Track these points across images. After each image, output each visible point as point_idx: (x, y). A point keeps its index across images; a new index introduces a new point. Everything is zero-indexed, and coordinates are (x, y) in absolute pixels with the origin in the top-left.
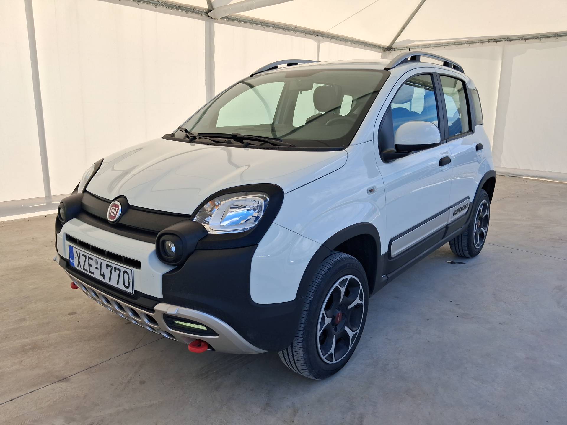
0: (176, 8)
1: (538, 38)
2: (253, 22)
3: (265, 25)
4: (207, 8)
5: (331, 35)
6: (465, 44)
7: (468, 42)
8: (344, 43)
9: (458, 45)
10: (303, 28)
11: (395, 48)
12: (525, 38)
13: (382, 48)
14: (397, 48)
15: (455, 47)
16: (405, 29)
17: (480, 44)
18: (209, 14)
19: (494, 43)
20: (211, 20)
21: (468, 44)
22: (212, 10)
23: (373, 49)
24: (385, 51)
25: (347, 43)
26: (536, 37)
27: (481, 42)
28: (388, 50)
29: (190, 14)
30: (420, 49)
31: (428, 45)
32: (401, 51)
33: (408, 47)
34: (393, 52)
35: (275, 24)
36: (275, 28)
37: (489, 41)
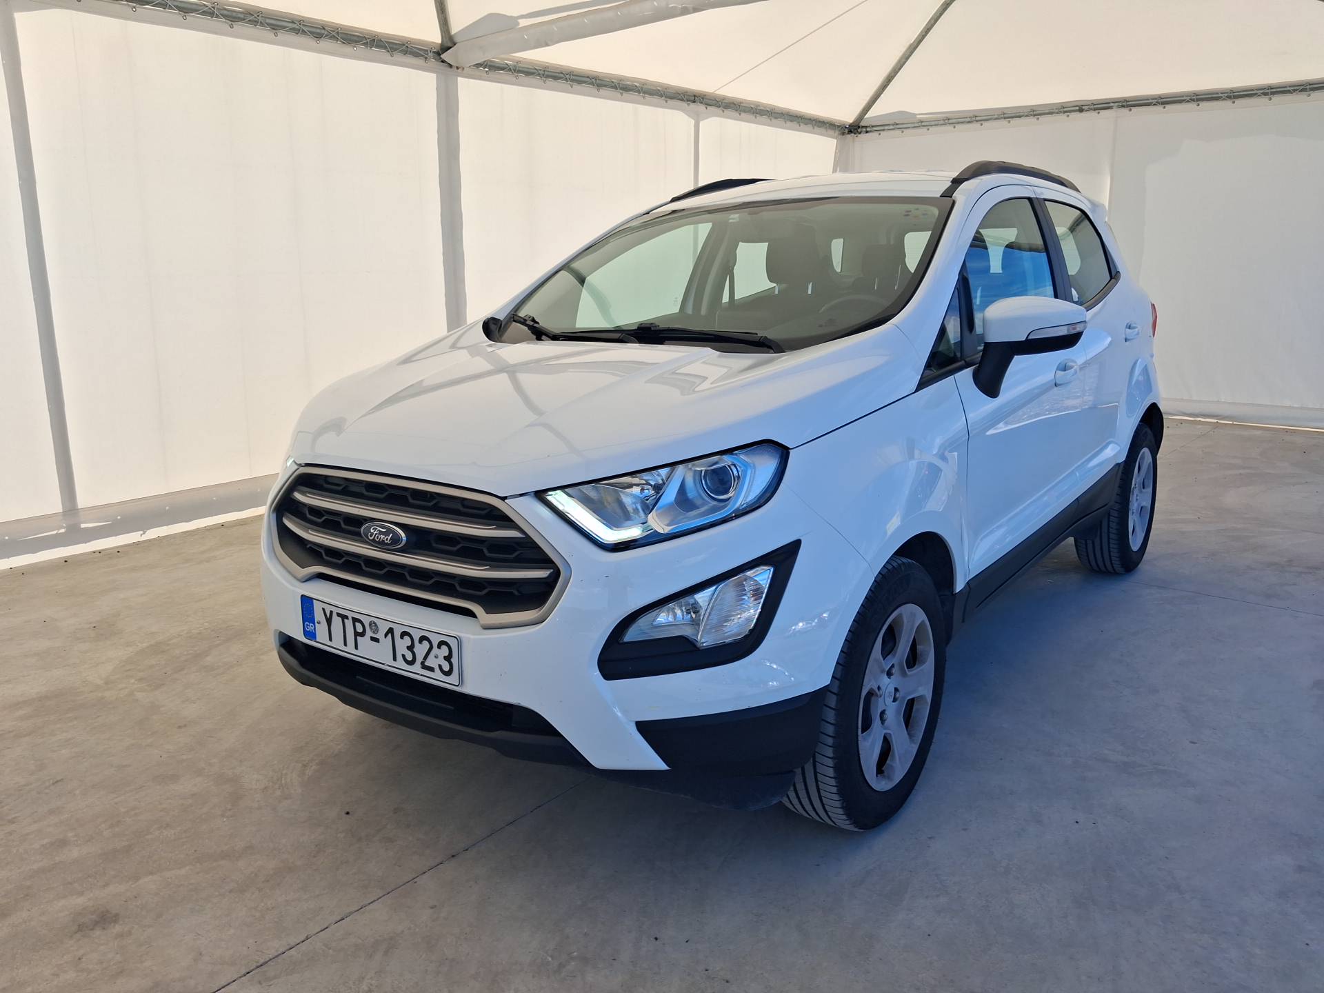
0: (366, 44)
2: (547, 73)
4: (440, 42)
5: (725, 101)
6: (1027, 116)
7: (1035, 112)
9: (1011, 119)
10: (662, 85)
11: (866, 127)
12: (1163, 102)
13: (839, 126)
14: (873, 127)
15: (1004, 122)
17: (1062, 117)
18: (442, 56)
19: (1094, 114)
20: (449, 69)
21: (1034, 115)
22: (451, 48)
23: (815, 127)
24: (843, 134)
25: (759, 118)
26: (1188, 99)
27: (1065, 112)
28: (852, 132)
29: (398, 57)
30: (925, 130)
31: (944, 120)
32: (882, 133)
33: (897, 124)
34: (863, 136)
35: (596, 78)
36: (598, 86)
37: (1081, 108)
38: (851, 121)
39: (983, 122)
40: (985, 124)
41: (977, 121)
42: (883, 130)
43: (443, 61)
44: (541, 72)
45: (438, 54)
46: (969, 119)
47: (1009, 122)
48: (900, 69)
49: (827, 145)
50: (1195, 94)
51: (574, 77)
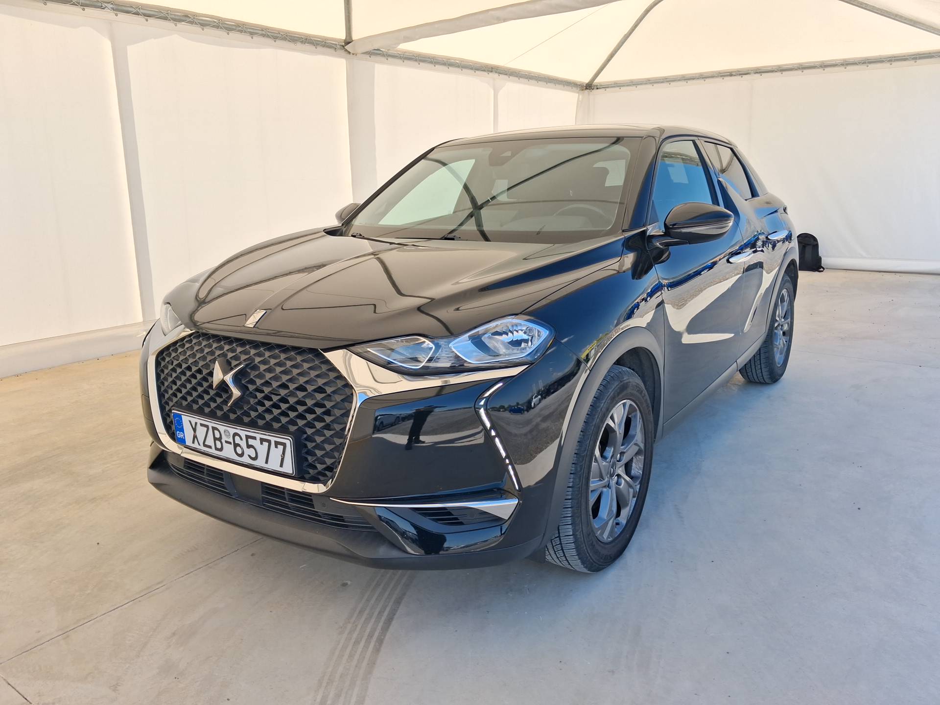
0: (302, 42)
1: (800, 69)
2: (405, 56)
3: (419, 61)
4: (344, 38)
5: (510, 71)
6: (698, 78)
7: (703, 76)
8: (526, 81)
10: (472, 62)
11: (597, 86)
13: (580, 85)
14: (601, 85)
15: (684, 83)
16: (612, 59)
17: (720, 79)
18: (346, 47)
19: (739, 77)
20: (348, 55)
21: (703, 78)
22: (349, 43)
23: (565, 87)
24: (582, 90)
25: (530, 80)
26: (796, 68)
27: (721, 76)
29: (320, 49)
30: (634, 87)
31: (646, 81)
33: (617, 84)
34: (595, 91)
35: (433, 58)
36: (434, 63)
37: (731, 74)
38: (587, 82)
39: (671, 82)
41: (667, 81)
42: (608, 87)
43: (346, 50)
44: (402, 56)
45: (343, 46)
46: (662, 80)
47: (687, 82)
48: (618, 49)
49: (572, 97)
50: (800, 64)
51: (421, 58)
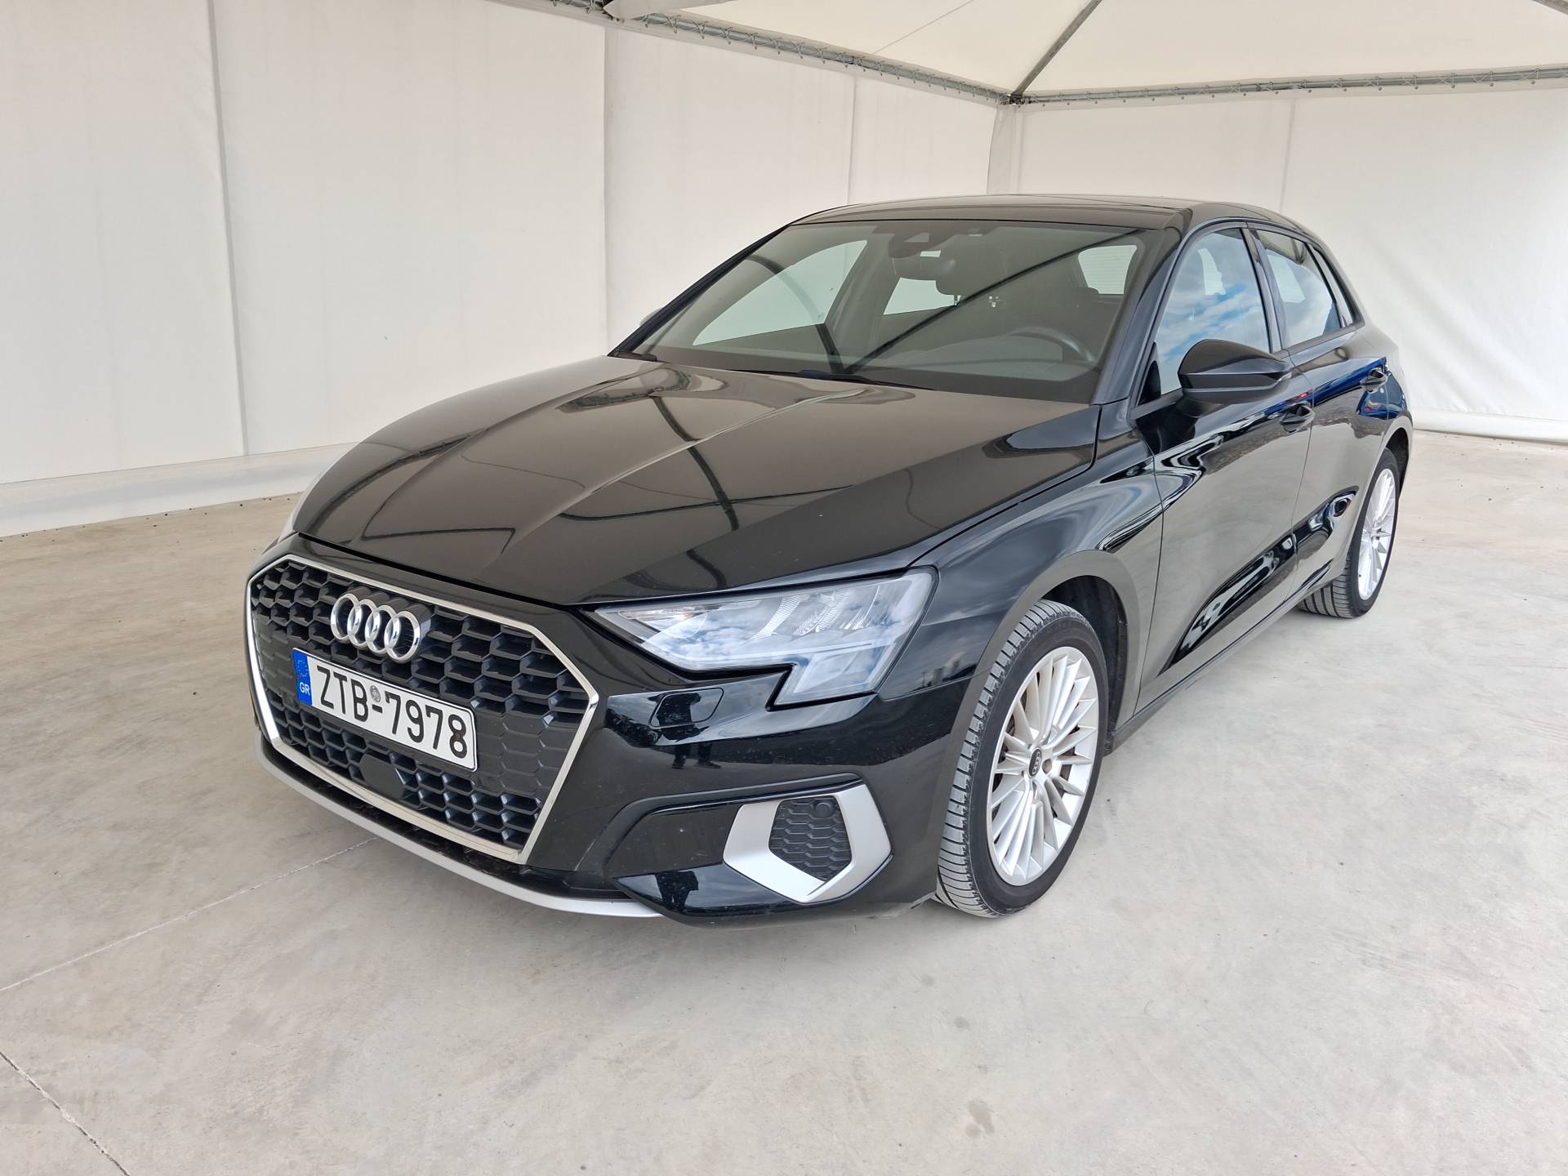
1: (1375, 84)
2: (706, 28)
3: (731, 38)
5: (885, 63)
6: (1202, 93)
7: (1211, 89)
8: (911, 81)
9: (1184, 96)
10: (819, 44)
11: (1030, 97)
12: (1345, 84)
13: (1001, 95)
14: (1037, 97)
15: (1178, 98)
17: (1241, 95)
18: (605, 8)
19: (1272, 94)
20: (610, 20)
21: (1210, 92)
23: (977, 97)
24: (1005, 103)
25: (917, 81)
26: (1369, 82)
27: (1242, 90)
28: (1014, 102)
29: (562, 7)
30: (1093, 102)
31: (1113, 93)
32: (1046, 104)
33: (1063, 95)
34: (1026, 106)
35: (755, 35)
36: (758, 43)
37: (1258, 87)
38: (1014, 90)
39: (1152, 98)
40: (1156, 99)
41: (1149, 96)
42: (1048, 101)
43: (605, 13)
44: (701, 28)
45: (601, 5)
46: (1141, 93)
47: (1183, 98)
48: (1070, 36)
49: (987, 113)
50: (1378, 78)
51: (731, 34)
